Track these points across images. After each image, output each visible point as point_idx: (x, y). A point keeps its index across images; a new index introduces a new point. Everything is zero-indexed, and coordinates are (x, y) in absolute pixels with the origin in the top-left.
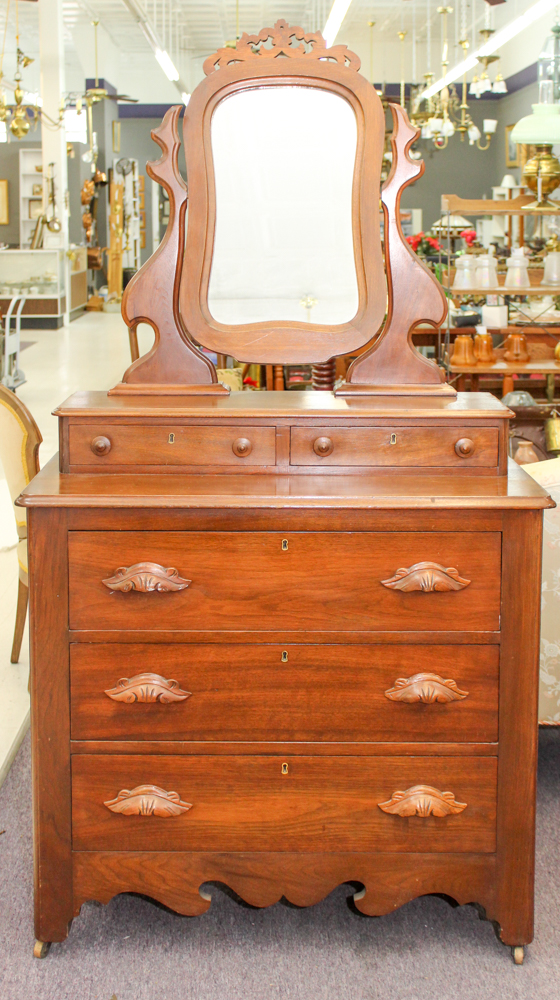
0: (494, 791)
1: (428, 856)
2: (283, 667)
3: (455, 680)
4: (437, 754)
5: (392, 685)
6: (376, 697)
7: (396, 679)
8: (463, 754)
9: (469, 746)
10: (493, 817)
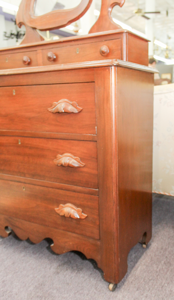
0: (98, 211)
1: (74, 235)
2: (19, 146)
3: (80, 158)
4: (74, 191)
5: (56, 158)
6: (51, 162)
7: (57, 155)
8: (84, 193)
9: (87, 189)
10: (98, 223)
